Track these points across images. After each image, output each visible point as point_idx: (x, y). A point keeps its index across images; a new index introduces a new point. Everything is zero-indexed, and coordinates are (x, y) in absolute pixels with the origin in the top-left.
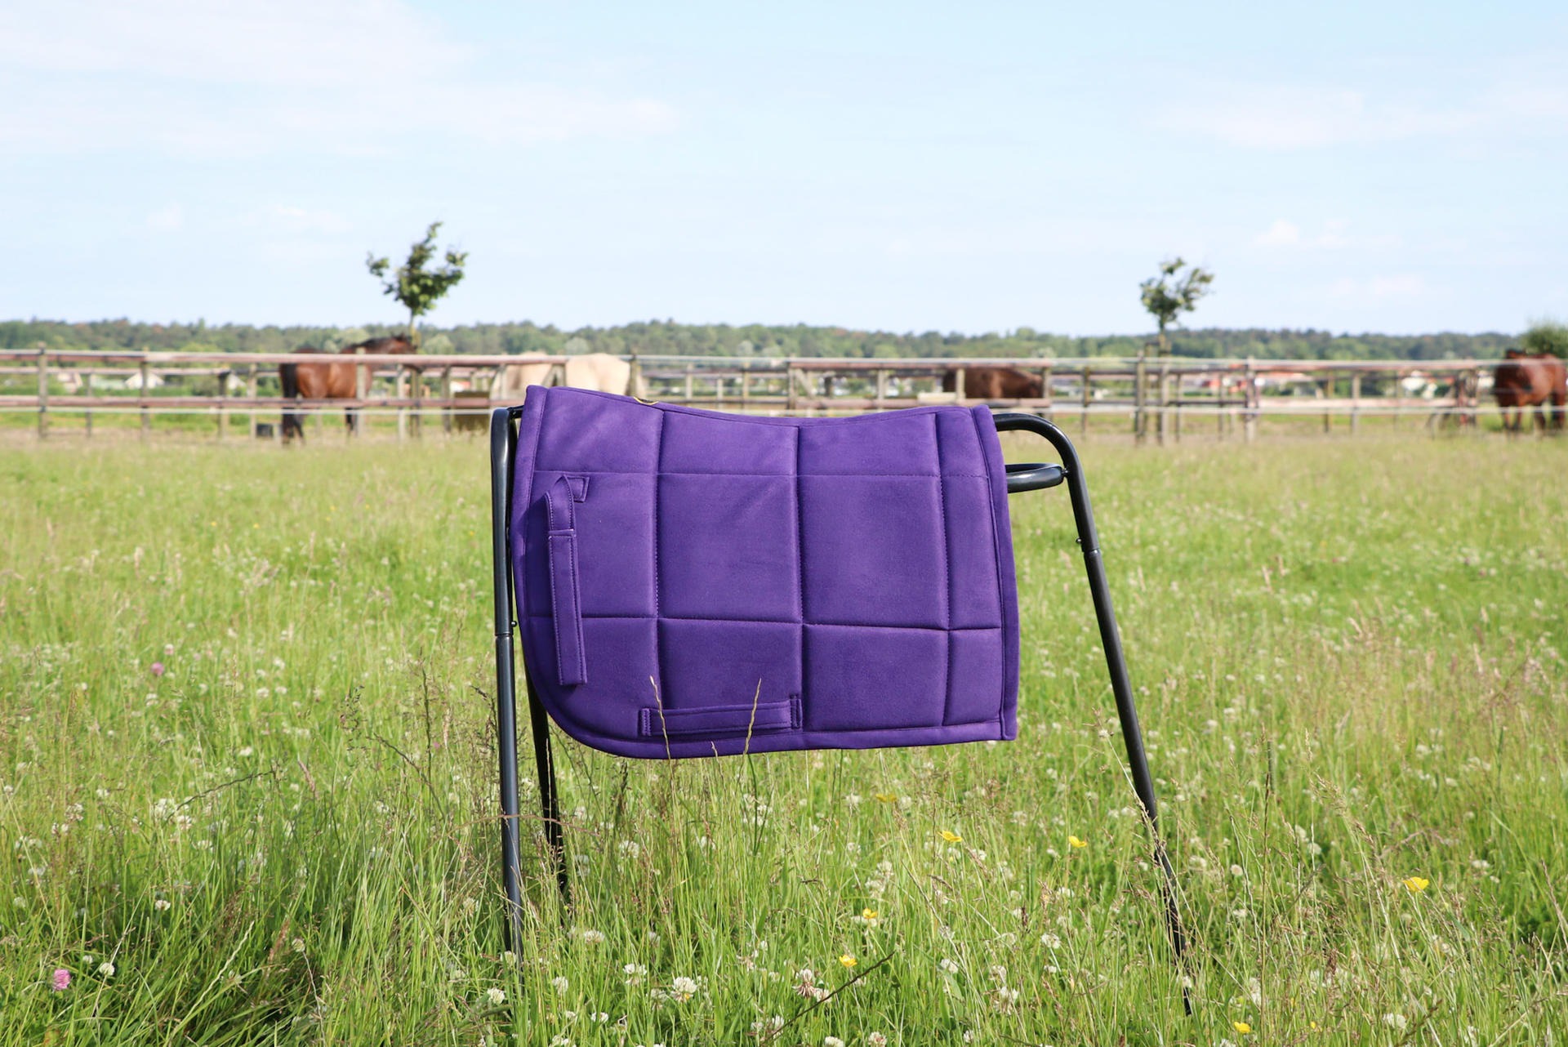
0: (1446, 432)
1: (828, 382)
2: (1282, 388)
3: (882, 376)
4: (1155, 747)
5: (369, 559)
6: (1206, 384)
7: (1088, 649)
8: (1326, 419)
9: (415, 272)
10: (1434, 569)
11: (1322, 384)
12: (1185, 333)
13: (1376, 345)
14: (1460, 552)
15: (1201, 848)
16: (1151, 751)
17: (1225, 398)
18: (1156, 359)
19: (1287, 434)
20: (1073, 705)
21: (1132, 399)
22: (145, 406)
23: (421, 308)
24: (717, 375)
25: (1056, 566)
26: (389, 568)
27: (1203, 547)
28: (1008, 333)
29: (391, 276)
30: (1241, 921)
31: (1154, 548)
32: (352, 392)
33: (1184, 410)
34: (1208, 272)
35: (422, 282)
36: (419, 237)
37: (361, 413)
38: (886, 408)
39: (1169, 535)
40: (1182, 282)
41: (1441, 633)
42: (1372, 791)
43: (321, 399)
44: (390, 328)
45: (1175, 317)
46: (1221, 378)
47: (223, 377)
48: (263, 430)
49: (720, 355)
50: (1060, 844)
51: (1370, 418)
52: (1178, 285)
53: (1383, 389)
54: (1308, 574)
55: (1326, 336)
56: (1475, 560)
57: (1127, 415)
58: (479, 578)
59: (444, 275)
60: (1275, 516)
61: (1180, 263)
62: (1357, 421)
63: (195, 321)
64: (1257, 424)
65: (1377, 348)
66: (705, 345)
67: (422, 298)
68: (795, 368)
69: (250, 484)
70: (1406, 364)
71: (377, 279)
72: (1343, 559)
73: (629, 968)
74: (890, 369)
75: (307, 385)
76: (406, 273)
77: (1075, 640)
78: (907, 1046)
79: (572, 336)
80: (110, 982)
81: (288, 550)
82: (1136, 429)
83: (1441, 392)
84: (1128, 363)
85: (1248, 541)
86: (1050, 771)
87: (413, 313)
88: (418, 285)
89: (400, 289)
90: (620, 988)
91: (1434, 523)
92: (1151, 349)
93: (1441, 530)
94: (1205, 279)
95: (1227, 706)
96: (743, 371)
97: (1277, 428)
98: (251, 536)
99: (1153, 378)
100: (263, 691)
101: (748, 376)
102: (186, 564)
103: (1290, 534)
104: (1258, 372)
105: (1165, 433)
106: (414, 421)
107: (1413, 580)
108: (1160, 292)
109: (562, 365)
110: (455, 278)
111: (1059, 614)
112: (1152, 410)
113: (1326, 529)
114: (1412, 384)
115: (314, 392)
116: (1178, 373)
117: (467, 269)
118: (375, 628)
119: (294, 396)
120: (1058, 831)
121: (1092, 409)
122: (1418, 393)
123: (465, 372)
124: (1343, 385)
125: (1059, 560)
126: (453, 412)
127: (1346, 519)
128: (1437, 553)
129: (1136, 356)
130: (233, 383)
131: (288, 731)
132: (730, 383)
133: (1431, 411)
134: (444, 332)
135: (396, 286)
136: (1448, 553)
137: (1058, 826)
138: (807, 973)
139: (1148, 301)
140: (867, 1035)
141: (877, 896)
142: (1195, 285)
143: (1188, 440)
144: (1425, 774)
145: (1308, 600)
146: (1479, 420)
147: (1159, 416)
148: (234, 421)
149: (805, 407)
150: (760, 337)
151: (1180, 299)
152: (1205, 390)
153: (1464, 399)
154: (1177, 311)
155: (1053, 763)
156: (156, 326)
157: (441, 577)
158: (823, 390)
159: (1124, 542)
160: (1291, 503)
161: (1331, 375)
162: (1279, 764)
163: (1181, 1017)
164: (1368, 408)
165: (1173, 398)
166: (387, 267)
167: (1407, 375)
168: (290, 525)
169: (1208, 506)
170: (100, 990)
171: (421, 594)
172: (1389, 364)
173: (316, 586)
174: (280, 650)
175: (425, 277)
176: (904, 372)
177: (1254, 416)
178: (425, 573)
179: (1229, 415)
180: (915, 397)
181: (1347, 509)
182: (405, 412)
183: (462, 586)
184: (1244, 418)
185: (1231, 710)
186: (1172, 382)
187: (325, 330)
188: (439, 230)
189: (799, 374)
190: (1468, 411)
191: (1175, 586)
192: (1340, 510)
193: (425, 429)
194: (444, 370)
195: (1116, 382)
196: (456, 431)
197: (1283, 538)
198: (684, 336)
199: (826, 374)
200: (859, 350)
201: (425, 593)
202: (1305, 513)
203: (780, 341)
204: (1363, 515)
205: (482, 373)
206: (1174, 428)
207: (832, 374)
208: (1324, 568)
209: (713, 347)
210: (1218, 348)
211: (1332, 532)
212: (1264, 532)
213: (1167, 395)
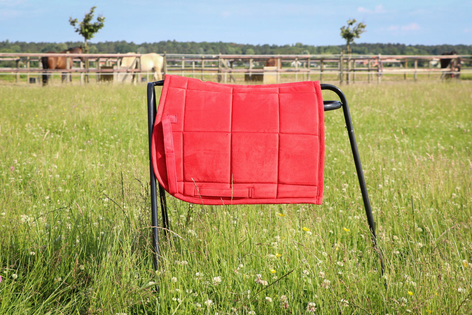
1: (231, 63)
2: (388, 64)
3: (251, 60)
6: (362, 63)
7: (333, 159)
8: (405, 76)
9: (87, 24)
10: (448, 130)
11: (403, 64)
12: (355, 45)
13: (421, 49)
14: (457, 124)
17: (370, 68)
18: (346, 55)
19: (391, 80)
23: (89, 37)
24: (193, 61)
26: (86, 131)
27: (368, 122)
28: (293, 45)
29: (78, 25)
30: (397, 255)
32: (65, 67)
33: (356, 73)
34: (364, 24)
36: (88, 12)
38: (252, 72)
44: (75, 43)
45: (353, 40)
46: (368, 61)
47: (17, 61)
48: (32, 80)
49: (192, 53)
51: (422, 76)
52: (354, 29)
55: (404, 46)
56: (462, 126)
57: (336, 75)
58: (118, 134)
59: (97, 25)
60: (391, 111)
61: (354, 21)
62: (416, 76)
63: (5, 40)
64: (382, 78)
66: (187, 49)
67: (89, 34)
68: (221, 58)
69: (32, 100)
70: (433, 57)
71: (73, 27)
72: (417, 126)
73: (197, 274)
74: (253, 59)
75: (51, 65)
76: (83, 25)
79: (140, 46)
80: (16, 280)
84: (337, 56)
87: (86, 39)
88: (88, 29)
89: (81, 31)
91: (447, 113)
92: (344, 51)
93: (449, 116)
94: (363, 27)
96: (201, 59)
97: (388, 78)
99: (345, 61)
101: (204, 61)
103: (397, 117)
104: (381, 59)
105: (350, 81)
106: (86, 77)
107: (441, 134)
108: (347, 31)
109: (139, 57)
110: (100, 26)
112: (345, 72)
113: (410, 116)
114: (433, 63)
115: (53, 67)
116: (354, 60)
117: (104, 23)
118: (83, 152)
119: (47, 68)
121: (324, 73)
122: (435, 66)
123: (104, 60)
126: (100, 74)
127: (416, 112)
128: (449, 124)
129: (340, 53)
130: (20, 63)
132: (196, 63)
133: (441, 73)
134: (94, 44)
135: (80, 29)
136: (452, 124)
138: (260, 275)
139: (343, 34)
141: (276, 247)
142: (360, 29)
143: (357, 83)
145: (406, 142)
147: (347, 75)
148: (21, 77)
149: (224, 72)
150: (206, 46)
151: (355, 34)
152: (362, 65)
154: (353, 38)
157: (104, 134)
158: (229, 65)
160: (397, 106)
161: (406, 61)
164: (420, 72)
165: (352, 68)
166: (77, 22)
167: (432, 60)
170: (13, 283)
172: (427, 57)
175: (90, 26)
176: (257, 60)
177: (381, 75)
178: (98, 133)
179: (372, 74)
180: (263, 68)
181: (416, 108)
182: (83, 75)
183: (112, 137)
184: (377, 75)
186: (351, 62)
187: (52, 44)
188: (95, 10)
189: (222, 60)
192: (414, 109)
193: (90, 80)
194: (97, 59)
195: (331, 63)
196: (103, 80)
197: (396, 119)
198: (179, 46)
199: (231, 60)
200: (241, 52)
201: (99, 140)
202: (402, 110)
203: (213, 48)
204: (422, 110)
205: (110, 60)
206: (352, 79)
207: (233, 60)
208: (411, 129)
209: (189, 50)
210: (366, 50)
211: (413, 117)
212: (389, 116)
213: (350, 67)
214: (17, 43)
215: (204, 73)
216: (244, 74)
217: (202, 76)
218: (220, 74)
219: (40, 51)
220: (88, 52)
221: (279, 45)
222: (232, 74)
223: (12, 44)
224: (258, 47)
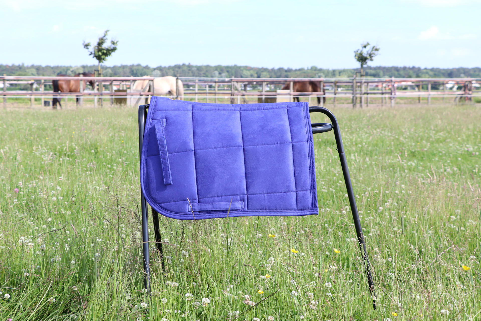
0: (461, 103)
1: (245, 86)
2: (403, 87)
3: (264, 84)
4: (362, 216)
5: (87, 150)
6: (377, 86)
7: (338, 182)
8: (419, 99)
9: (100, 47)
10: (457, 153)
11: (418, 86)
12: (370, 68)
13: (436, 72)
14: (466, 147)
15: (378, 251)
16: (361, 218)
17: (384, 91)
18: (360, 78)
19: (405, 103)
20: (333, 202)
21: (351, 92)
22: (5, 95)
23: (102, 60)
24: (206, 84)
25: (326, 152)
26: (94, 153)
27: (377, 145)
28: (308, 68)
29: (91, 49)
31: (360, 146)
32: (78, 90)
33: (369, 96)
34: (378, 47)
35: (102, 51)
36: (101, 35)
37: (81, 97)
38: (266, 95)
39: (365, 141)
40: (369, 51)
41: (459, 176)
42: (436, 232)
43: (67, 92)
44: (91, 67)
45: (366, 63)
46: (382, 84)
47: (32, 84)
48: (46, 103)
49: (207, 76)
50: (330, 251)
51: (435, 99)
52: (367, 52)
53: (439, 87)
54: (413, 155)
55: (419, 69)
56: (471, 149)
57: (350, 97)
58: (126, 157)
59: (110, 49)
60: (402, 133)
61: (368, 44)
62: (430, 100)
63: (21, 64)
64: (395, 100)
65: (437, 73)
66: (202, 73)
67: (103, 57)
68: (234, 81)
69: (44, 124)
70: (447, 79)
71: (87, 50)
72: (426, 149)
73: (187, 295)
74: (267, 82)
75: (62, 88)
76: (97, 48)
77: (333, 179)
78: (281, 320)
79: (154, 69)
81: (59, 147)
82: (353, 102)
83: (459, 88)
84: (350, 79)
85: (393, 143)
86: (326, 225)
87: (100, 62)
88: (101, 52)
89: (95, 54)
90: (183, 301)
91: (457, 136)
92: (358, 74)
93: (459, 139)
94: (377, 50)
95: (386, 202)
96: (215, 82)
97: (402, 101)
98: (46, 142)
99: (359, 84)
100: (55, 198)
101: (217, 84)
102: (23, 152)
103: (407, 140)
104: (395, 82)
105: (363, 104)
106: (100, 100)
107: (450, 157)
108: (361, 54)
109: (152, 81)
110: (114, 49)
111: (328, 169)
112: (358, 96)
113: (419, 139)
114: (449, 86)
115: (65, 90)
116: (368, 83)
117: (118, 47)
118: (91, 175)
119: (58, 91)
120: (329, 246)
121: (337, 96)
122: (451, 88)
123: (118, 83)
124: (425, 86)
125: (327, 150)
126: (114, 97)
127: (426, 135)
128: (458, 147)
129: (353, 77)
130: (35, 86)
131: (63, 212)
132: (210, 86)
133: (456, 96)
134: (109, 68)
135: (93, 52)
136: (461, 147)
137: (329, 244)
138: (247, 296)
139: (357, 57)
140: (268, 317)
141: (269, 269)
142: (374, 52)
143: (371, 106)
144: (454, 226)
145: (414, 164)
146: (472, 99)
147: (361, 98)
148: (36, 100)
149: (237, 95)
150: (221, 70)
151: (368, 57)
152: (376, 88)
153: (467, 91)
154: (367, 61)
155: (327, 222)
156: (7, 66)
157: (113, 157)
158: (243, 88)
159: (349, 143)
160: (407, 129)
161: (421, 83)
162: (405, 223)
163: (372, 310)
164: (434, 95)
165: (366, 91)
166: (90, 46)
167: (447, 83)
168: (59, 138)
169: (378, 130)
171: (106, 163)
172: (441, 79)
173: (69, 160)
174: (59, 183)
175: (103, 49)
176: (272, 83)
177: (394, 98)
178: (107, 155)
179: (385, 98)
180: (276, 91)
181: (427, 131)
182: (96, 98)
183: (120, 160)
184: (390, 98)
185: (388, 204)
186: (365, 86)
187: (67, 67)
188: (108, 33)
189: (235, 83)
190: (469, 96)
191: (367, 159)
192: (424, 132)
193: (104, 103)
194: (110, 82)
195: (346, 86)
196: (115, 104)
197: (405, 142)
198: (194, 69)
199: (245, 83)
200: (256, 75)
201: (107, 162)
202: (412, 133)
203: (228, 72)
204: (432, 133)
205: (124, 83)
206: (366, 102)
207: (247, 83)
208: (419, 152)
209: (204, 74)
210: (381, 73)
211: (422, 139)
212: (398, 139)
213: (364, 90)
214: (33, 66)
215: (217, 97)
216: (257, 97)
217: (215, 99)
218: (232, 97)
219: (56, 74)
220: (102, 75)
221: (294, 68)
222: (246, 97)
223: (28, 68)
224: (273, 70)
